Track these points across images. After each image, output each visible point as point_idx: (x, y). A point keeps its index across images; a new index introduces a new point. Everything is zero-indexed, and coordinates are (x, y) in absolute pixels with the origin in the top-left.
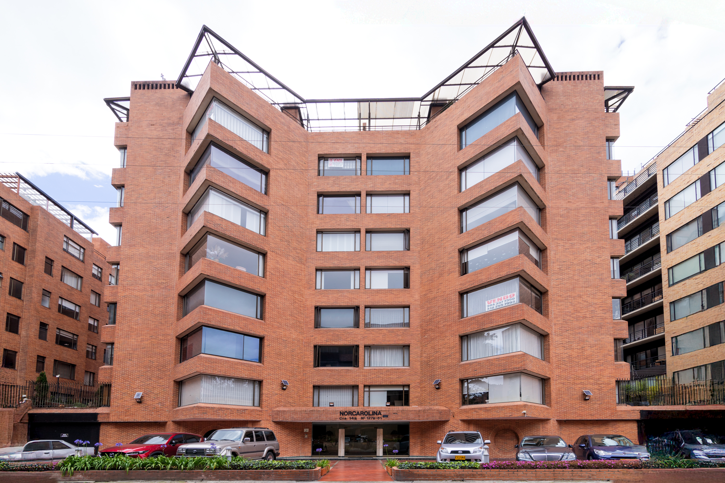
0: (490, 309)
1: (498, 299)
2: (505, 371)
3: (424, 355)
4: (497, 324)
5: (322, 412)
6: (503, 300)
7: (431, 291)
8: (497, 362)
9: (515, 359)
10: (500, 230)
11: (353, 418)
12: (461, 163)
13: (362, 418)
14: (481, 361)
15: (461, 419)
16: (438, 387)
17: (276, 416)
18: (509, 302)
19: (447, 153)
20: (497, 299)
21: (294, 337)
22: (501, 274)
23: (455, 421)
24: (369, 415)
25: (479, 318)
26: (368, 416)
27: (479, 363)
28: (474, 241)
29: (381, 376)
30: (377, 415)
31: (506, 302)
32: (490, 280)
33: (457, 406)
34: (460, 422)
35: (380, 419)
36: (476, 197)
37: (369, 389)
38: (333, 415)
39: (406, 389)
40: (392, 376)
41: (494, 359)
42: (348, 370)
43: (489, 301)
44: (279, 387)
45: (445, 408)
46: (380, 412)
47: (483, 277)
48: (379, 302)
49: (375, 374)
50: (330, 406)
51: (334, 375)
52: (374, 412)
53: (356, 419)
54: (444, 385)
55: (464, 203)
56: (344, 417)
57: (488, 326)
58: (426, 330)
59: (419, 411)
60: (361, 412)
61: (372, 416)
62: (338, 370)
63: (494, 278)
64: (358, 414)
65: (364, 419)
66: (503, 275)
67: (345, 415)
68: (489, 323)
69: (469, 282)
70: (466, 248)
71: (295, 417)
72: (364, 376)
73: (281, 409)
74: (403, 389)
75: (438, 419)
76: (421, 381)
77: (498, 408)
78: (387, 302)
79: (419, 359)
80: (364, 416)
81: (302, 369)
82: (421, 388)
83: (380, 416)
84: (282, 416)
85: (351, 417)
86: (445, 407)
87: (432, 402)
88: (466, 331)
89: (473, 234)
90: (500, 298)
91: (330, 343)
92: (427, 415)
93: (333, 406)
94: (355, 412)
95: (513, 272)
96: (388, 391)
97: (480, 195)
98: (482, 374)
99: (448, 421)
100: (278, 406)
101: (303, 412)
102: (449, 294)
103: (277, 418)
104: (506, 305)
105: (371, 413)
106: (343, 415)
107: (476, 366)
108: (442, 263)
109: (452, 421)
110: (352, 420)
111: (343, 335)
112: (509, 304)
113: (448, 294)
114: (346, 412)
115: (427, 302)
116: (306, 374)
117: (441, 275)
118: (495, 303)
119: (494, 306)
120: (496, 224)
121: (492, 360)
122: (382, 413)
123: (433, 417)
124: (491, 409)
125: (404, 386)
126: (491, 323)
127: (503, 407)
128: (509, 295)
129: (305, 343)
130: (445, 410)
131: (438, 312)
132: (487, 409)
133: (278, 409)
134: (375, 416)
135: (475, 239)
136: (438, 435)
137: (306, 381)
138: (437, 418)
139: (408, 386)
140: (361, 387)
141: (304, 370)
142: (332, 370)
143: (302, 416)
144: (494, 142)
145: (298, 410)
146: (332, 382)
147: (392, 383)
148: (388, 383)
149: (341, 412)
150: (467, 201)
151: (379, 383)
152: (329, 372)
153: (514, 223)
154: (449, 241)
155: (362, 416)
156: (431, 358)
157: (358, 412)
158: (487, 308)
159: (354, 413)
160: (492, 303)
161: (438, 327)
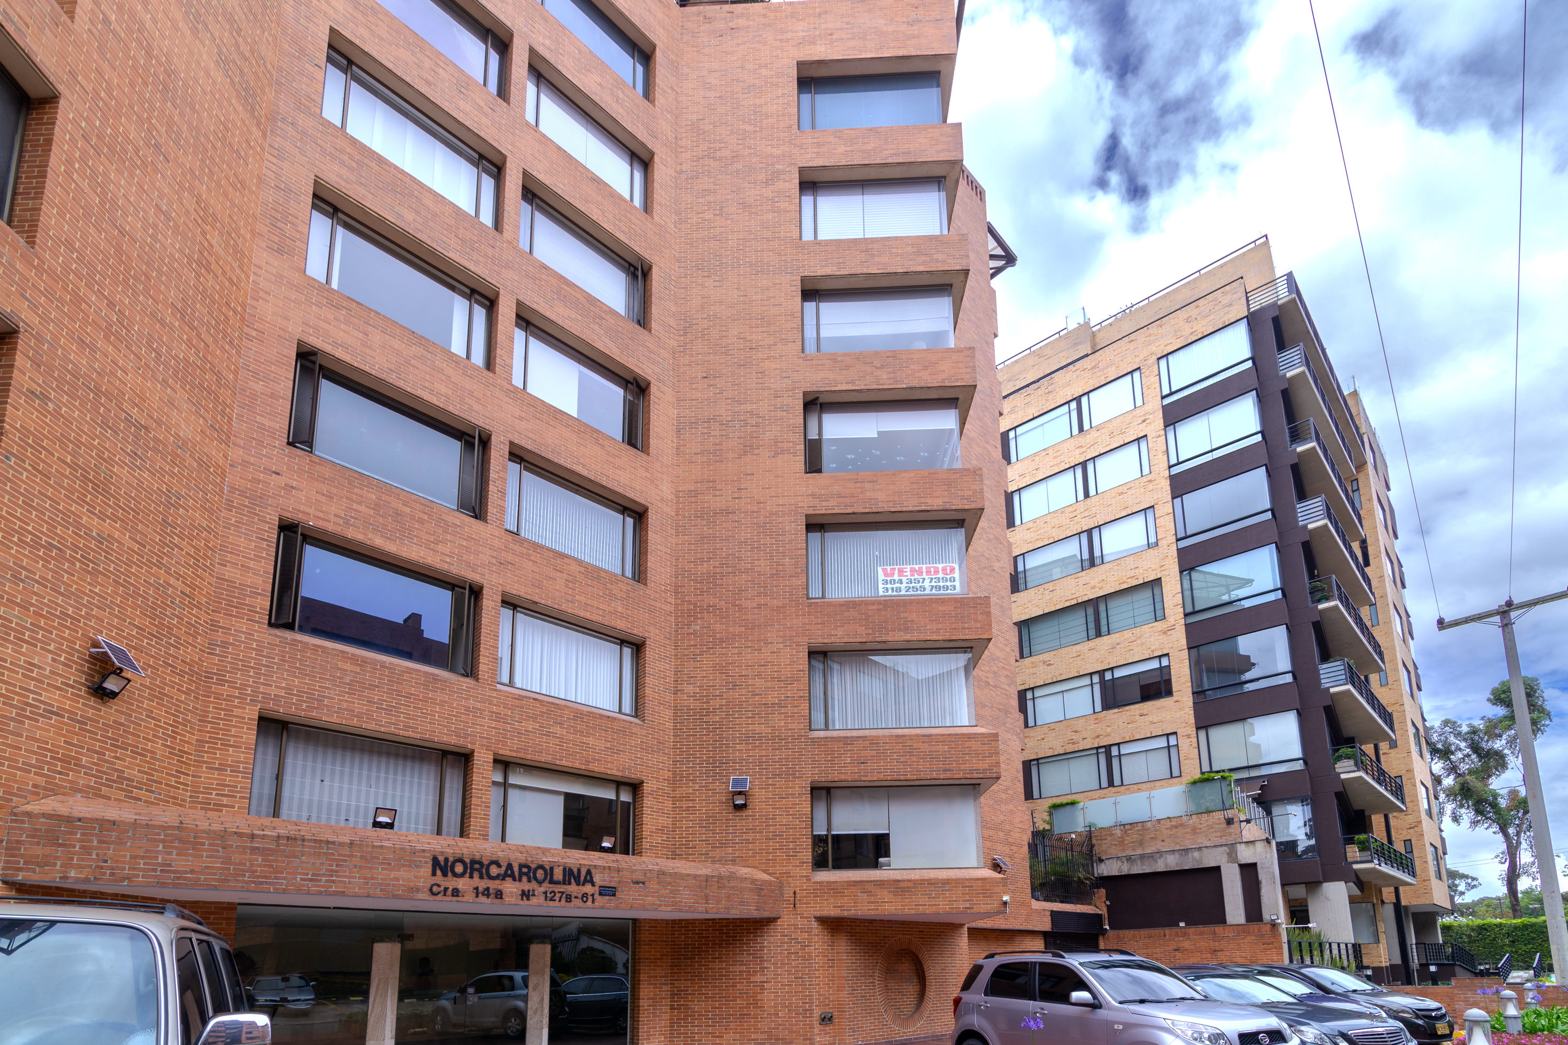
0: (890, 592)
1: (913, 571)
2: (948, 775)
3: (690, 689)
4: (922, 637)
5: (346, 851)
6: (924, 576)
7: (715, 489)
8: (925, 747)
9: (975, 745)
10: (923, 385)
11: (487, 893)
12: (810, 164)
13: (525, 895)
14: (877, 737)
15: (818, 914)
16: (740, 802)
17: (39, 851)
18: (941, 584)
19: (767, 117)
20: (908, 567)
21: (186, 432)
22: (929, 501)
23: (800, 922)
24: (552, 882)
25: (870, 607)
26: (546, 886)
27: (873, 742)
28: (850, 387)
29: (557, 730)
30: (578, 884)
31: (933, 584)
32: (899, 509)
33: (807, 869)
34: (815, 924)
35: (589, 903)
36: (853, 271)
37: (505, 778)
38: (403, 874)
39: (625, 797)
40: (590, 740)
41: (917, 735)
42: (435, 678)
43: (889, 568)
44: (76, 676)
45: (766, 877)
46: (589, 872)
47: (881, 496)
48: (559, 454)
49: (535, 719)
50: (376, 824)
51: (372, 687)
52: (571, 870)
53: (499, 895)
54: (760, 799)
55: (819, 273)
56: (451, 883)
57: (896, 638)
58: (695, 605)
59: (707, 878)
60: (521, 866)
61: (562, 888)
62: (391, 668)
63: (911, 508)
64: (509, 873)
65: (534, 901)
66: (935, 508)
67: (455, 875)
68: (900, 630)
69: (839, 496)
70: (822, 399)
71: (181, 863)
72: (498, 717)
73: (80, 807)
74: (618, 795)
75: (756, 914)
76: (675, 774)
77: (931, 883)
78: (584, 466)
79: (670, 697)
80: (534, 885)
81: (204, 617)
82: (675, 799)
83: (588, 889)
84: (86, 850)
85: (483, 884)
86: (765, 871)
87: (717, 853)
88: (833, 639)
89: (848, 367)
90: (917, 567)
91: (360, 537)
92: (728, 897)
93: (390, 826)
94: (499, 866)
95: (960, 507)
96: (569, 798)
97: (865, 271)
98: (881, 776)
99: (771, 920)
100: (51, 790)
101: (233, 842)
102: (776, 514)
103: (46, 862)
104: (934, 591)
105: (558, 874)
106: (445, 874)
107: (865, 748)
108: (751, 413)
109: (787, 921)
110: (482, 899)
111: (421, 521)
112: (942, 592)
113: (771, 514)
114: (461, 860)
115: (702, 518)
116: (225, 645)
117: (748, 448)
118: (904, 579)
119: (903, 586)
120: (912, 367)
121: (911, 737)
122: (597, 879)
123: (742, 903)
124: (911, 885)
125: (619, 784)
126: (906, 630)
127: (946, 882)
128: (940, 566)
129: (233, 489)
130: (770, 883)
131: (740, 559)
132: (901, 885)
133: (50, 805)
134: (573, 888)
135: (853, 382)
136: (738, 968)
137: (221, 682)
138: (749, 909)
139: (635, 787)
140: (482, 760)
141: (214, 625)
142: (365, 661)
143: (227, 861)
144: (901, 160)
145: (204, 825)
146: (359, 716)
147: (590, 767)
148: (577, 764)
149: (435, 860)
150: (828, 271)
151: (549, 758)
152: (348, 666)
153: (957, 380)
154: (775, 358)
155: (526, 885)
156: (717, 703)
157: (510, 866)
158: (881, 586)
159: (494, 871)
160: (896, 577)
161: (741, 608)
